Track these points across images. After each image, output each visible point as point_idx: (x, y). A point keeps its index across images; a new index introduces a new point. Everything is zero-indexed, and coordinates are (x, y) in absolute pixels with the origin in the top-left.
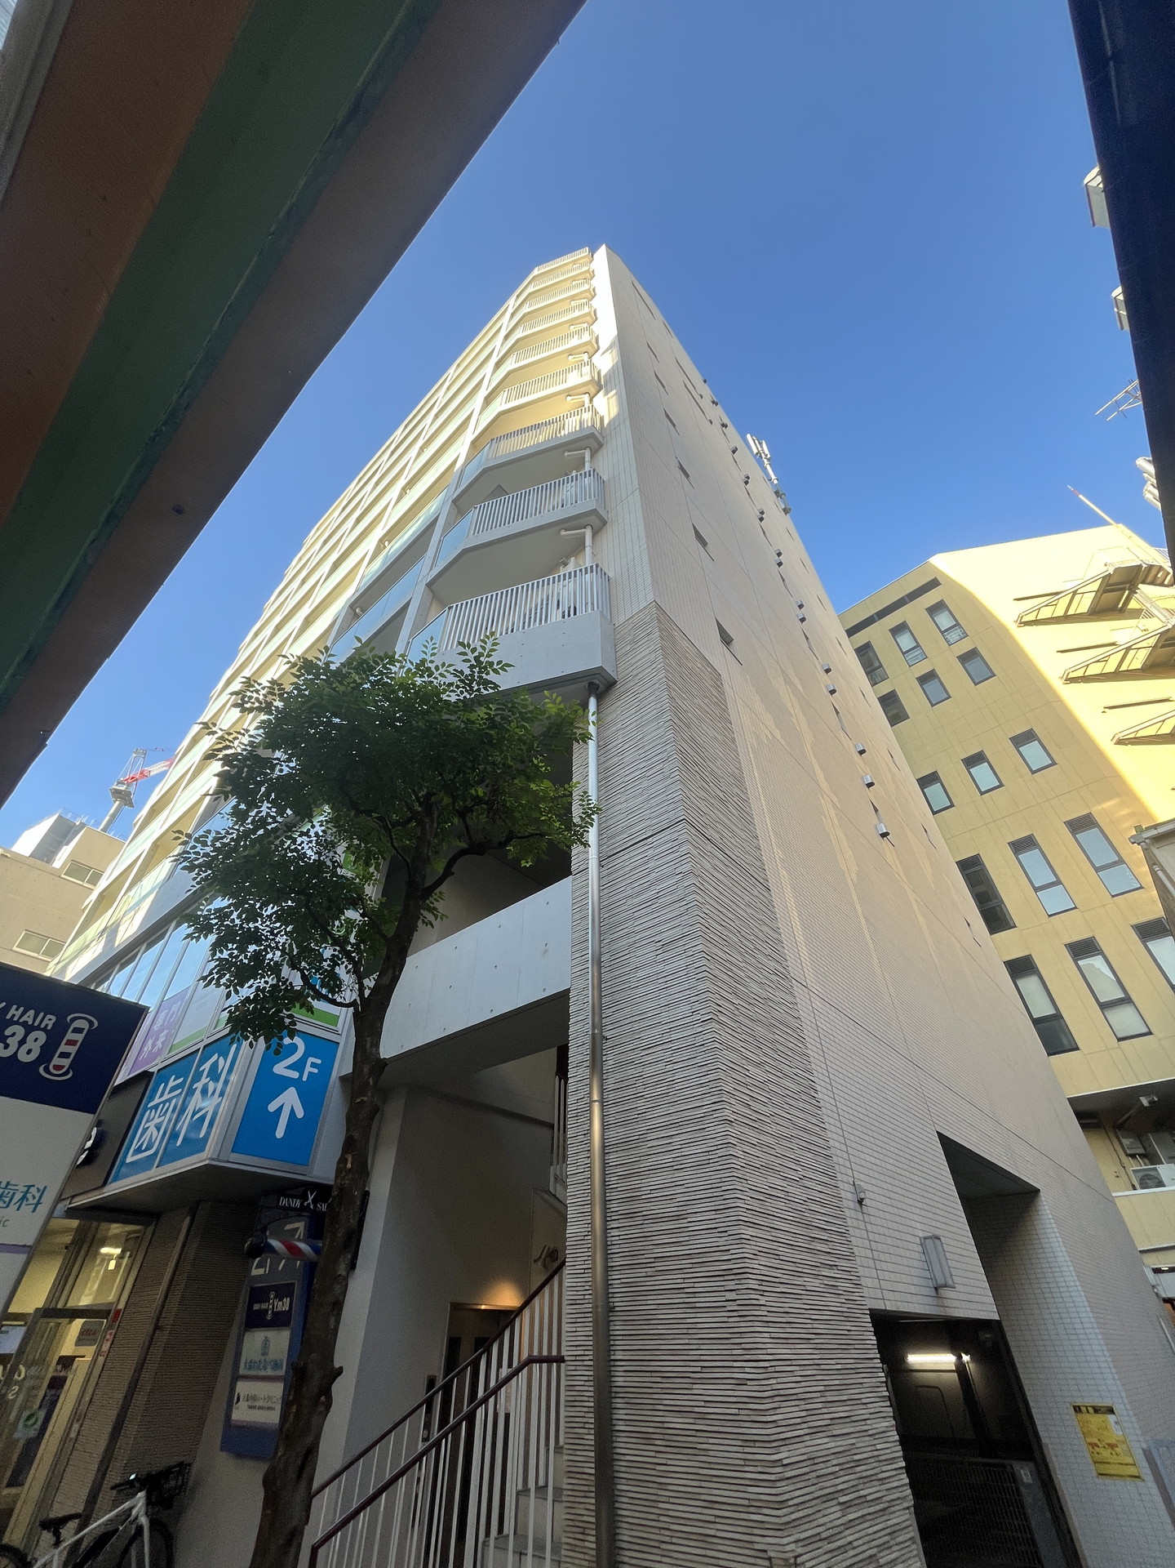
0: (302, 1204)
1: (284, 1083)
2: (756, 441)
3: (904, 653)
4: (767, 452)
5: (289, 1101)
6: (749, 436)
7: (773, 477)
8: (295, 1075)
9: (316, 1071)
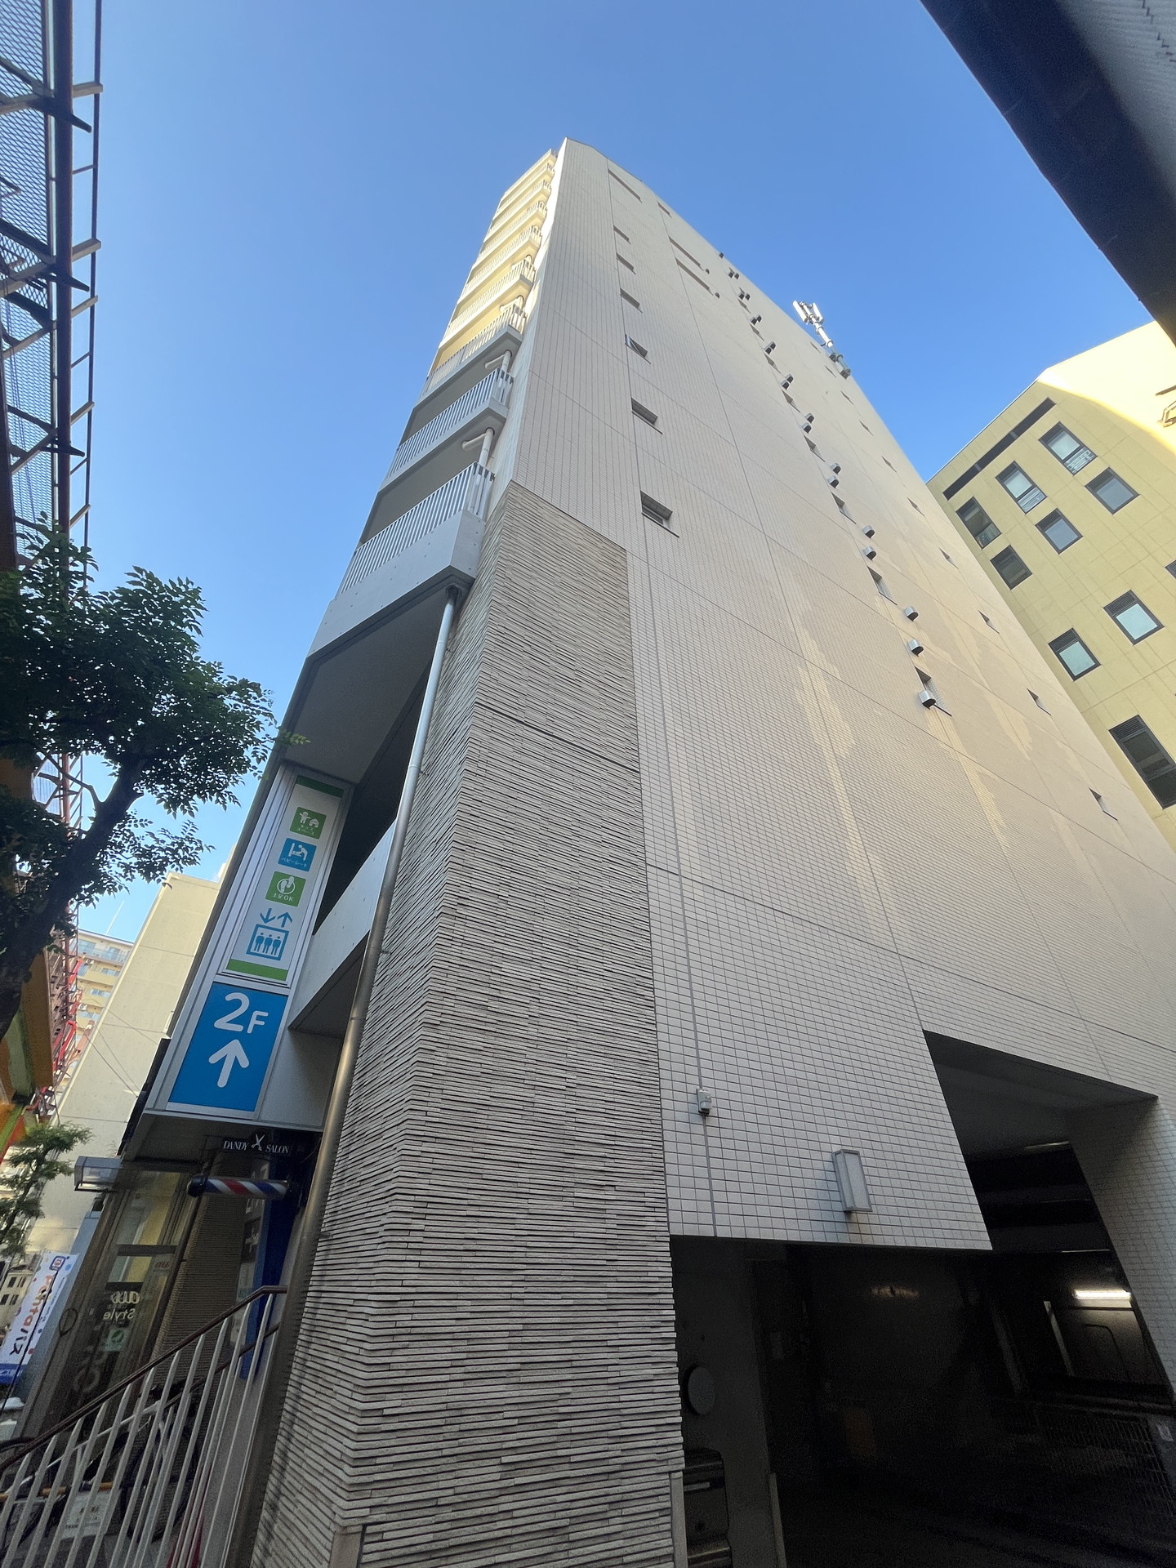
0: (249, 1147)
1: (226, 1037)
2: (805, 307)
3: (1016, 500)
4: (818, 314)
5: (233, 1053)
6: (795, 304)
7: (826, 339)
8: (239, 1028)
9: (263, 1023)
